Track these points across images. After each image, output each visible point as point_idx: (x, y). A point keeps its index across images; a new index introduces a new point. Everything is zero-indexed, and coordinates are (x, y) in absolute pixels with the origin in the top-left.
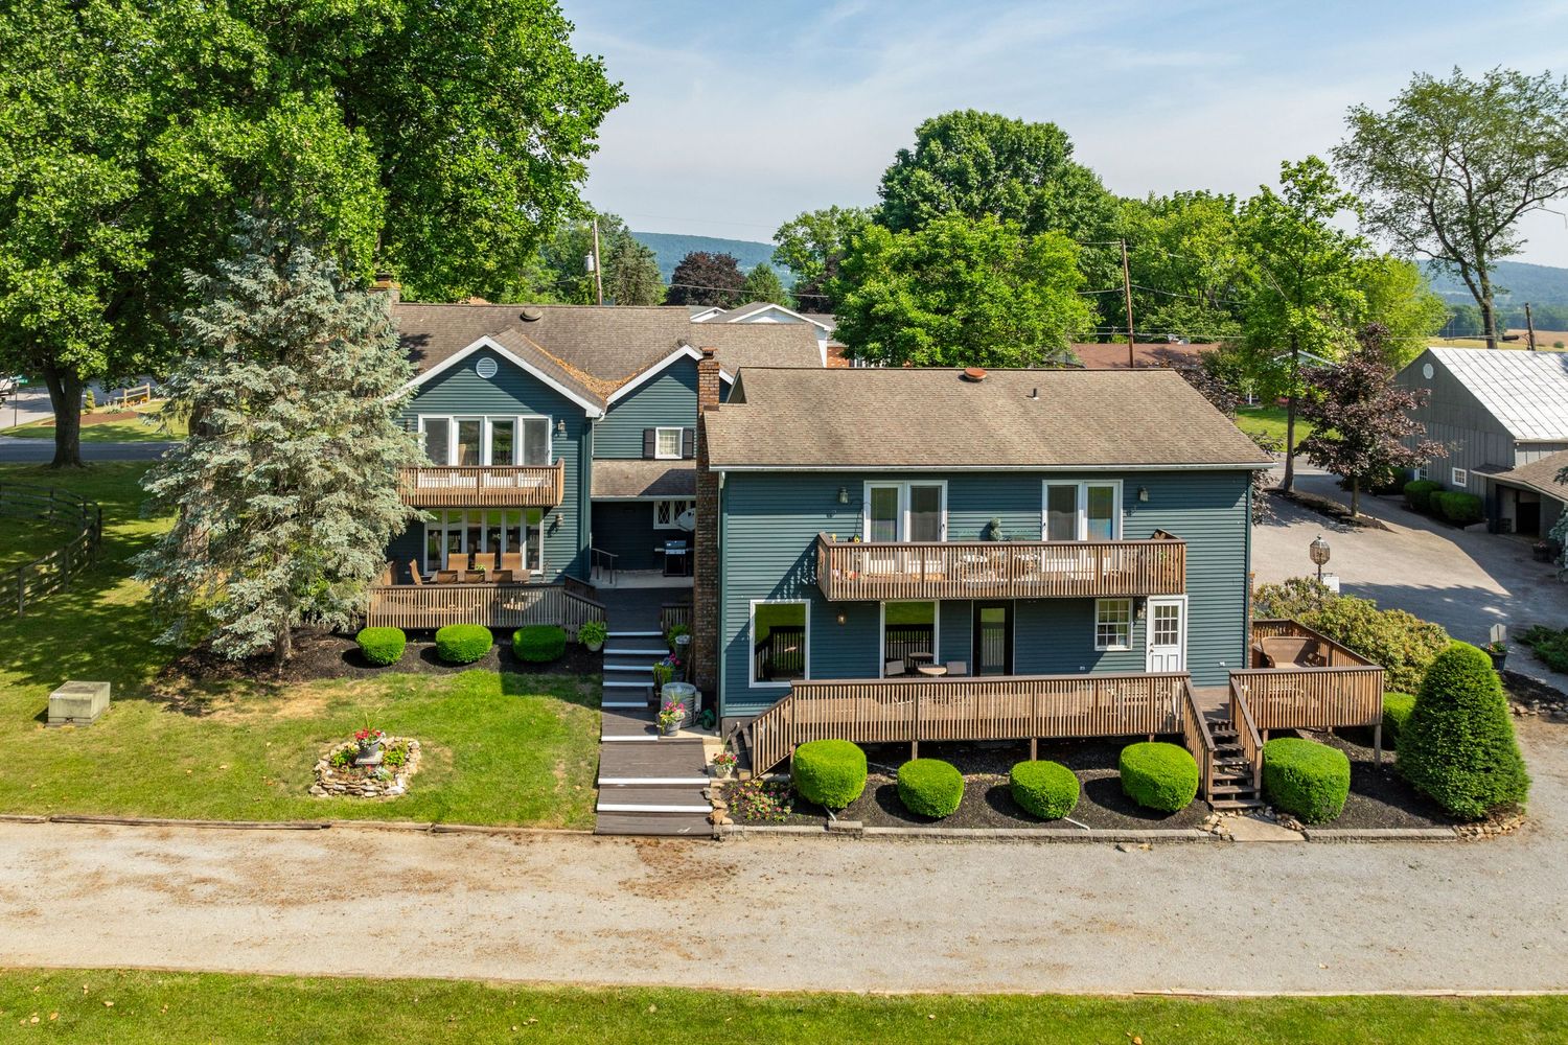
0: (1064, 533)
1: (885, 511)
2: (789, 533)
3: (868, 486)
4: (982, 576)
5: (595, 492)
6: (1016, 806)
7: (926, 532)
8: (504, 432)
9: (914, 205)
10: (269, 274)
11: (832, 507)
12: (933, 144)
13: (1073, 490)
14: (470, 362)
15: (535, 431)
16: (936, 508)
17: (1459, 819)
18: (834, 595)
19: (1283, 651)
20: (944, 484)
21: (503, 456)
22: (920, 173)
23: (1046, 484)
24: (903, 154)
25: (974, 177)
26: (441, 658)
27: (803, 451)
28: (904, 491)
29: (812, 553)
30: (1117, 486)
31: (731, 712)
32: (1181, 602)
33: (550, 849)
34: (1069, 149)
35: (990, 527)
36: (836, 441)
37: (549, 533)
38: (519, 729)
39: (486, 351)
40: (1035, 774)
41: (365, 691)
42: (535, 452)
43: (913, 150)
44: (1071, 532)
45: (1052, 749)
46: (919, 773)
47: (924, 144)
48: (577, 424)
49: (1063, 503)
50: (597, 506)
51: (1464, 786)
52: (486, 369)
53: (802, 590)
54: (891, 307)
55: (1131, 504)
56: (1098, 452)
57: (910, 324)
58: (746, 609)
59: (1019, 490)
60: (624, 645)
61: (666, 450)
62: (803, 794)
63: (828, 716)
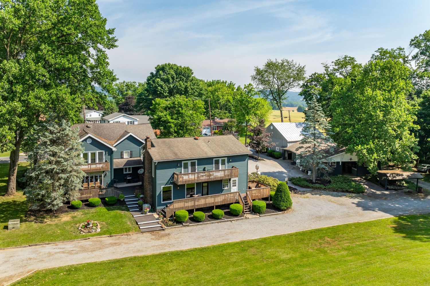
0: (217, 168)
1: (186, 167)
2: (169, 172)
3: (183, 162)
4: (204, 178)
5: (114, 167)
6: (214, 217)
7: (193, 170)
8: (93, 155)
9: (156, 87)
10: (57, 126)
11: (176, 167)
12: (160, 72)
13: (219, 160)
14: (85, 140)
15: (100, 154)
16: (195, 165)
17: (282, 210)
18: (179, 184)
19: (253, 186)
20: (196, 161)
21: (93, 160)
22: (158, 79)
23: (214, 159)
24: (152, 73)
25: (171, 80)
26: (90, 205)
27: (171, 157)
28: (189, 163)
29: (173, 177)
30: (226, 159)
31: (159, 208)
32: (237, 179)
33: (134, 236)
34: (192, 73)
35: (205, 168)
36: (176, 154)
37: (104, 177)
38: (116, 217)
39: (89, 137)
40: (216, 211)
41: (78, 214)
42: (101, 159)
43: (155, 73)
44: (218, 168)
45: (218, 207)
46: (197, 214)
47: (158, 71)
48: (110, 152)
49: (217, 163)
50: (115, 170)
51: (283, 205)
52: (89, 141)
53: (171, 183)
54: (165, 119)
55: (229, 162)
56: (223, 153)
57: (170, 122)
58: (160, 188)
59: (207, 161)
60: (128, 198)
61: (126, 156)
62: (177, 220)
63: (179, 206)
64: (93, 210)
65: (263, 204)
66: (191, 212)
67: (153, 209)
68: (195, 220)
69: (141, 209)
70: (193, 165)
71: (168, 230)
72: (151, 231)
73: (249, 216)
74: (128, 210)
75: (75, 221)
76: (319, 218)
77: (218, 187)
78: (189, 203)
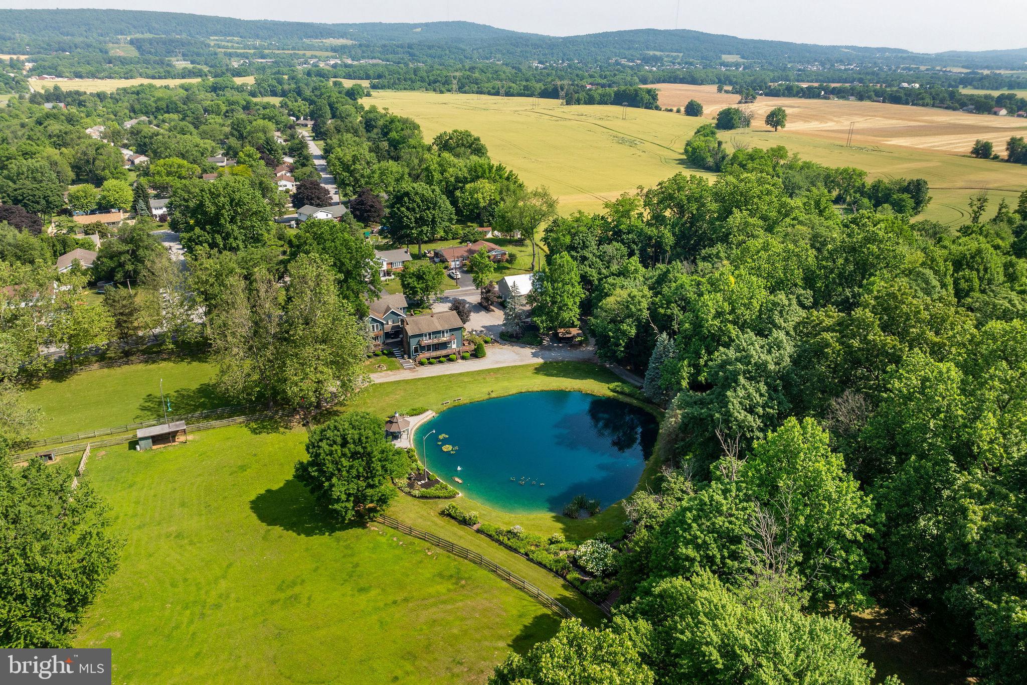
0: (444, 336)
1: (426, 336)
2: (417, 339)
3: (424, 334)
4: (436, 341)
5: (385, 331)
6: (440, 362)
7: (430, 338)
11: (421, 337)
13: (444, 331)
15: (377, 326)
17: (479, 357)
18: (423, 345)
19: (466, 343)
20: (432, 333)
23: (441, 331)
25: (417, 209)
26: (378, 355)
27: (418, 332)
28: (427, 334)
29: (419, 341)
31: (412, 357)
32: (454, 341)
35: (436, 336)
37: (380, 337)
38: (391, 361)
41: (373, 360)
42: (377, 328)
45: (443, 356)
46: (431, 360)
48: (382, 324)
50: (385, 333)
51: (479, 355)
53: (418, 345)
56: (446, 327)
58: (413, 348)
59: (439, 332)
60: (395, 351)
61: (390, 323)
62: (422, 364)
63: (423, 356)
64: (378, 358)
65: (468, 355)
66: (428, 359)
67: (409, 358)
68: (431, 363)
69: (403, 358)
70: (430, 334)
71: (417, 368)
72: (410, 369)
73: (460, 361)
74: (396, 357)
75: (372, 364)
76: (497, 362)
77: (444, 345)
78: (428, 354)
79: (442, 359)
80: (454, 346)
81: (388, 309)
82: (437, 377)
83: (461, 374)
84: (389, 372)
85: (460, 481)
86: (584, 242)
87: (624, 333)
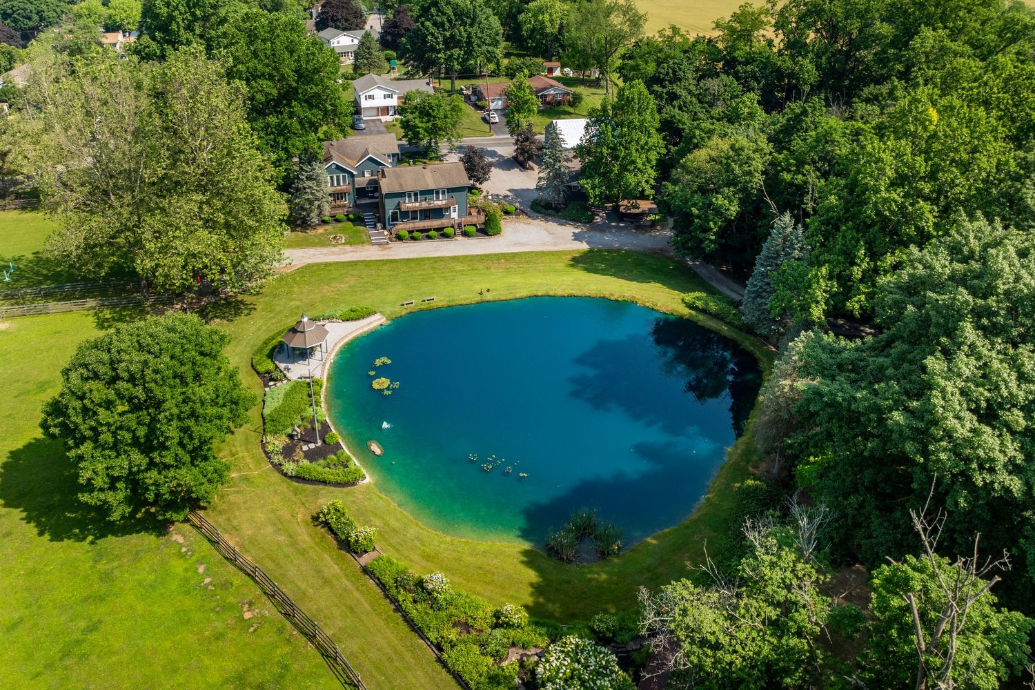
0: (438, 199)
1: (410, 196)
2: (396, 201)
3: (407, 193)
4: (425, 205)
5: (357, 187)
6: (429, 237)
7: (416, 200)
8: (338, 178)
10: (309, 167)
11: (401, 197)
13: (439, 191)
15: (344, 177)
17: (490, 235)
18: (403, 210)
19: (474, 212)
20: (420, 192)
21: (339, 184)
23: (435, 191)
25: (447, 25)
26: (337, 221)
27: (397, 189)
28: (412, 194)
29: (399, 204)
30: (446, 190)
31: (388, 227)
32: (457, 206)
33: (367, 247)
35: (426, 198)
36: (401, 186)
37: (348, 196)
38: (356, 231)
39: (333, 164)
41: (328, 227)
42: (344, 181)
45: (435, 229)
46: (416, 234)
48: (352, 175)
49: (437, 193)
50: (357, 189)
51: (493, 230)
52: (333, 167)
53: (398, 209)
55: (448, 193)
56: (445, 185)
58: (389, 213)
59: (430, 192)
60: (368, 216)
61: (367, 175)
62: (399, 238)
63: (403, 227)
64: (339, 225)
65: (473, 229)
66: (411, 232)
67: (384, 228)
68: (413, 238)
69: (375, 227)
70: (416, 194)
71: (392, 245)
72: (379, 244)
73: (460, 238)
74: (365, 226)
75: (327, 234)
76: (516, 244)
77: (439, 212)
78: (411, 225)
79: (432, 233)
80: (455, 215)
81: (366, 153)
82: (417, 259)
83: (455, 259)
84: (348, 248)
85: (378, 451)
86: (674, 72)
87: (718, 211)
